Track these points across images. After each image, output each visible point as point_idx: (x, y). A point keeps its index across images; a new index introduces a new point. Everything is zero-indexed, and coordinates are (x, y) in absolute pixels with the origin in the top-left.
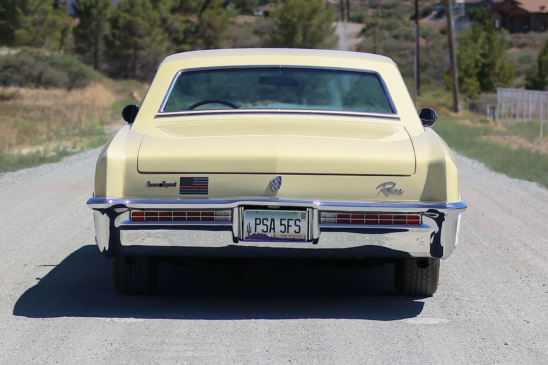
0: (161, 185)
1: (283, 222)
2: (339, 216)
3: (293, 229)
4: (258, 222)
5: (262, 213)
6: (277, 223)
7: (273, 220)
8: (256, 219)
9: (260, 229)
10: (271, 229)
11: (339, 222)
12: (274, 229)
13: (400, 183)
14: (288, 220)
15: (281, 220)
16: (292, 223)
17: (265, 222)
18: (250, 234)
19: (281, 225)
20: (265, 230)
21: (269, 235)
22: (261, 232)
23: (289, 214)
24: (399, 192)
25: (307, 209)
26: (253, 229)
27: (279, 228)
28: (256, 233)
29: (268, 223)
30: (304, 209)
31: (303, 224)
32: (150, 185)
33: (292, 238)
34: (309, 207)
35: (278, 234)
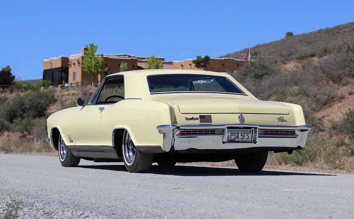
0: (191, 119)
1: (242, 134)
2: (265, 131)
3: (246, 137)
4: (232, 135)
5: (234, 130)
6: (240, 134)
7: (238, 133)
8: (231, 133)
9: (233, 137)
10: (237, 137)
11: (265, 134)
12: (238, 137)
13: (285, 117)
14: (244, 133)
15: (241, 133)
16: (245, 135)
17: (235, 134)
18: (229, 140)
19: (241, 136)
20: (235, 138)
21: (236, 140)
22: (233, 139)
23: (245, 131)
24: (286, 121)
25: (252, 129)
26: (230, 138)
27: (240, 137)
28: (231, 139)
29: (236, 135)
30: (250, 128)
31: (250, 135)
32: (187, 119)
33: (245, 141)
34: (253, 128)
35: (240, 140)
